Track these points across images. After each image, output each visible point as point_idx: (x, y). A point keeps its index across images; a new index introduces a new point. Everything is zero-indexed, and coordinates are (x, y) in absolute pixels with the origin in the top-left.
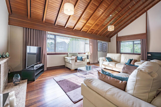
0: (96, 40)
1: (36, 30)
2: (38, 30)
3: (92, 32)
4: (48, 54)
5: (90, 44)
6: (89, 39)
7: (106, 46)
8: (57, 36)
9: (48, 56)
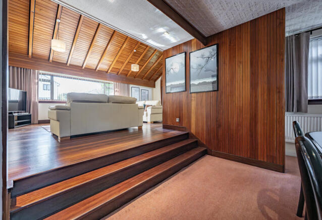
0: (126, 85)
1: (18, 68)
2: (21, 68)
3: (118, 73)
4: (40, 102)
5: (116, 90)
6: (112, 82)
7: (147, 93)
8: (54, 77)
9: (40, 105)
